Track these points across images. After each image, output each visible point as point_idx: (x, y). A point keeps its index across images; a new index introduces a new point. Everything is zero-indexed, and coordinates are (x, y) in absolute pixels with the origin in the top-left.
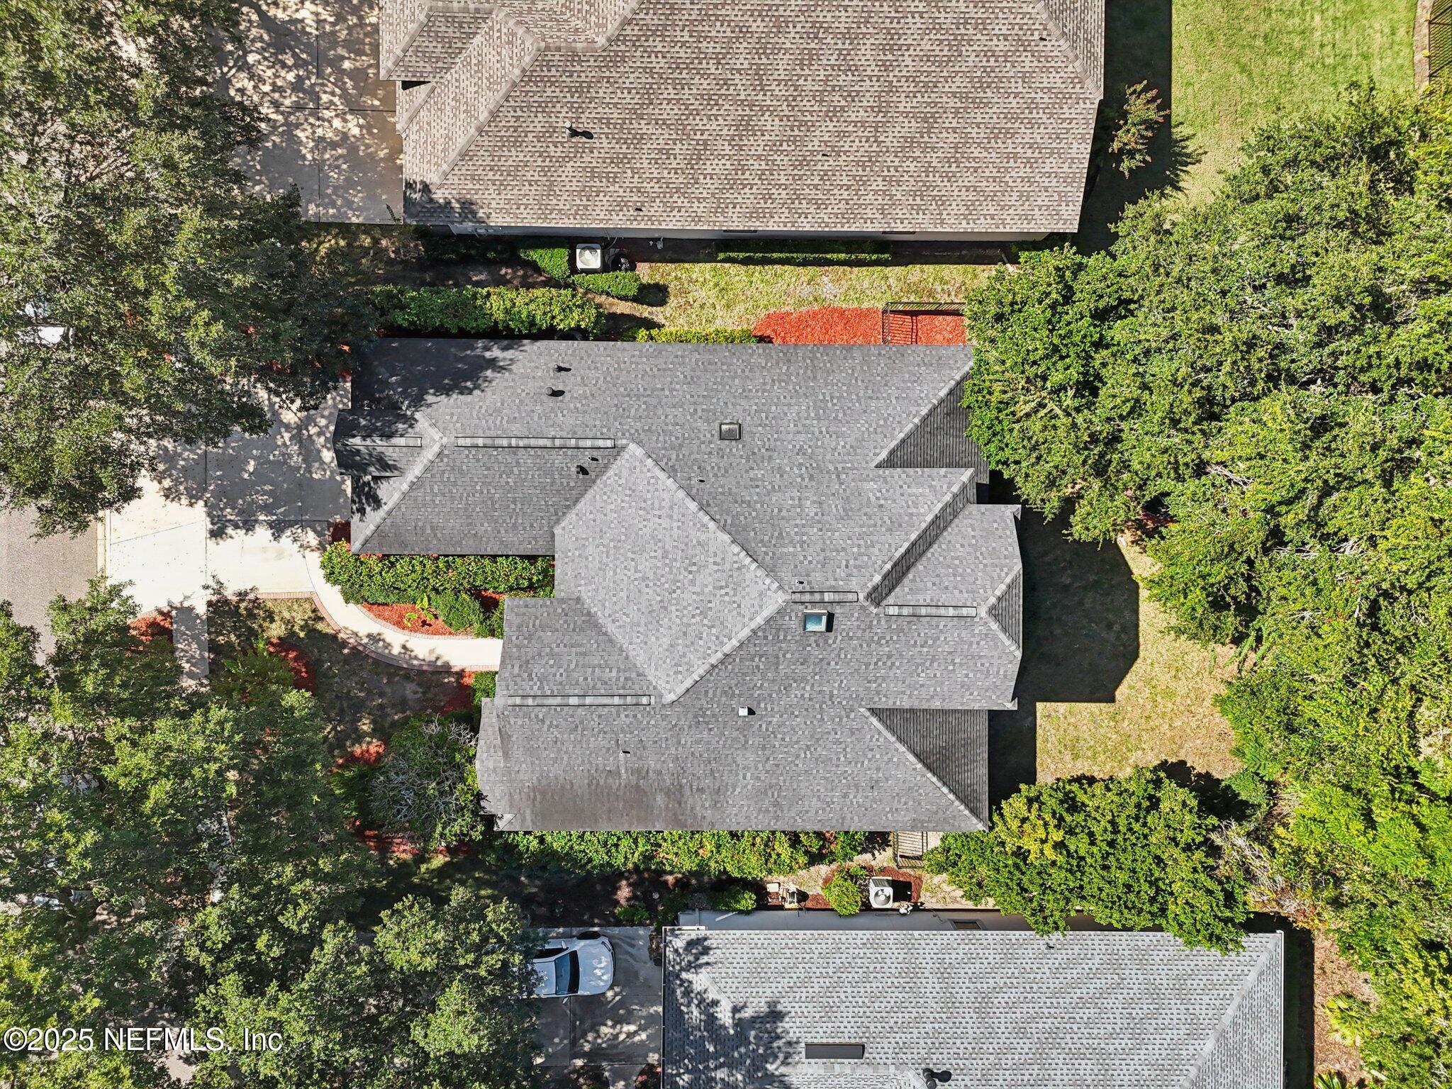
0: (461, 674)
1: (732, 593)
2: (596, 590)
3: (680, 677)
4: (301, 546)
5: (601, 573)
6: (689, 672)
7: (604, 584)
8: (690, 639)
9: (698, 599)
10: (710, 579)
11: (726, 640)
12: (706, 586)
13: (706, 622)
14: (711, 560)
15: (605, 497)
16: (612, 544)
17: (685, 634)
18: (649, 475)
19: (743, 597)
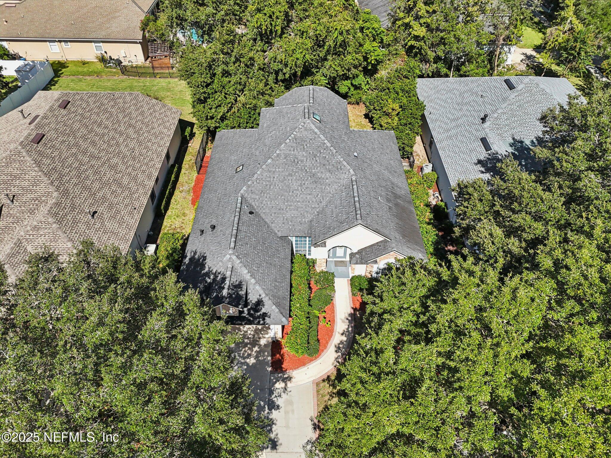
0: (355, 309)
1: (306, 143)
2: (307, 212)
3: (342, 167)
4: (284, 392)
5: (299, 210)
6: (340, 162)
7: (304, 208)
8: (326, 162)
9: (309, 159)
10: (300, 153)
11: (325, 145)
12: (303, 155)
13: (318, 155)
14: (292, 152)
15: (264, 207)
16: (286, 204)
17: (324, 165)
18: (255, 183)
19: (307, 137)
